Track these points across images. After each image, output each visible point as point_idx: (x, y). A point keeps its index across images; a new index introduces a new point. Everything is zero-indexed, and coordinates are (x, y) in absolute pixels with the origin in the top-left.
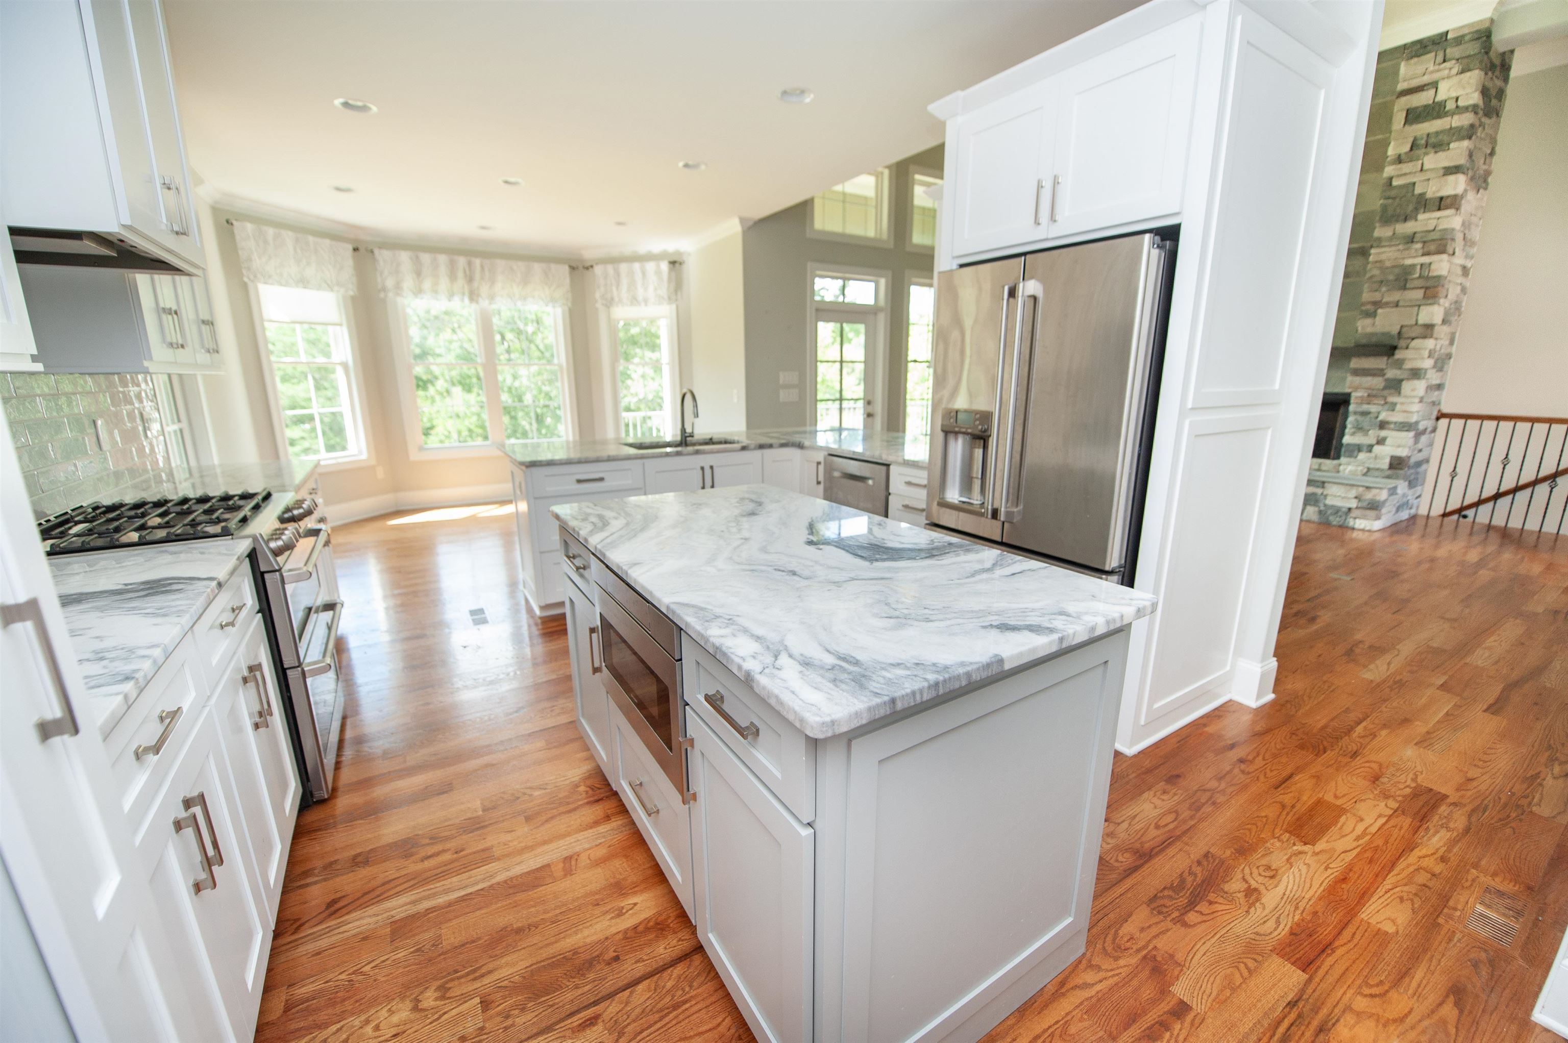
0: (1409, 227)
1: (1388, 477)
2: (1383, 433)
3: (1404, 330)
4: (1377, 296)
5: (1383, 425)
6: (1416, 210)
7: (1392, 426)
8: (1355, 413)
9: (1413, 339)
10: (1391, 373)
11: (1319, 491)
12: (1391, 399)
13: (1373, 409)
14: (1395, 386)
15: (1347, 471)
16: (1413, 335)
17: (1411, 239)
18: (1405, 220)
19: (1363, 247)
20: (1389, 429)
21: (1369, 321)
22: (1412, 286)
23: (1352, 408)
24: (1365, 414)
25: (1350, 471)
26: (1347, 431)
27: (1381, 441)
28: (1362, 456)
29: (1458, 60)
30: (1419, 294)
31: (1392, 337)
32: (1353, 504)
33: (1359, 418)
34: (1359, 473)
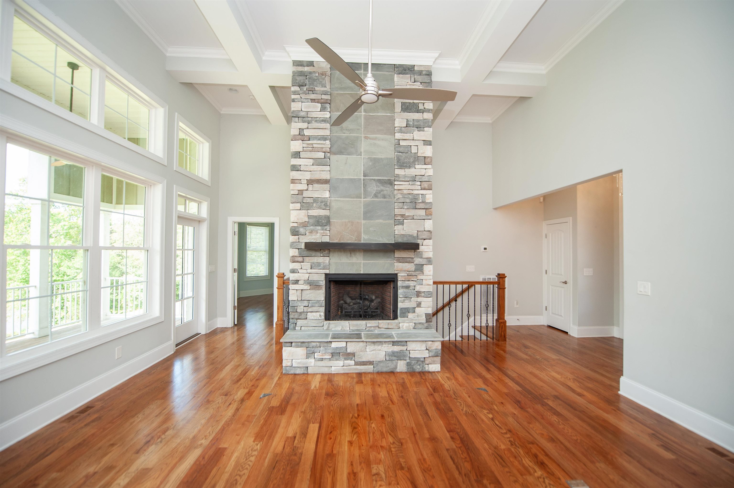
0: (411, 172)
1: (427, 328)
2: (419, 299)
3: (419, 233)
4: (402, 212)
5: (418, 294)
6: (414, 162)
7: (423, 294)
8: (403, 287)
9: (424, 240)
10: (418, 261)
11: (404, 348)
12: (420, 277)
13: (411, 284)
14: (420, 268)
15: (404, 327)
16: (424, 237)
17: (413, 179)
18: (410, 167)
19: (390, 180)
20: (422, 297)
21: (400, 227)
22: (419, 207)
23: (400, 284)
24: (408, 287)
25: (406, 327)
26: (399, 299)
27: (419, 305)
28: (410, 315)
29: (421, 83)
30: (423, 212)
31: (414, 237)
32: (426, 354)
33: (405, 290)
34: (412, 328)
